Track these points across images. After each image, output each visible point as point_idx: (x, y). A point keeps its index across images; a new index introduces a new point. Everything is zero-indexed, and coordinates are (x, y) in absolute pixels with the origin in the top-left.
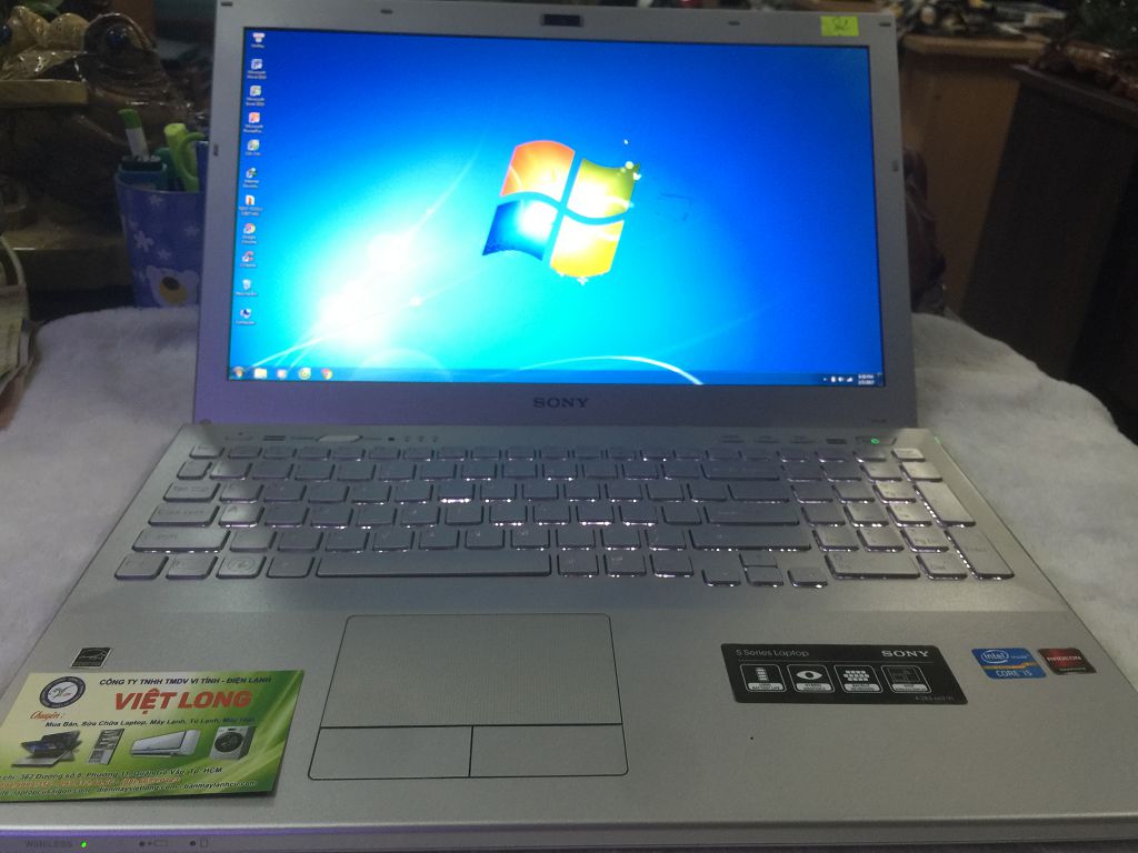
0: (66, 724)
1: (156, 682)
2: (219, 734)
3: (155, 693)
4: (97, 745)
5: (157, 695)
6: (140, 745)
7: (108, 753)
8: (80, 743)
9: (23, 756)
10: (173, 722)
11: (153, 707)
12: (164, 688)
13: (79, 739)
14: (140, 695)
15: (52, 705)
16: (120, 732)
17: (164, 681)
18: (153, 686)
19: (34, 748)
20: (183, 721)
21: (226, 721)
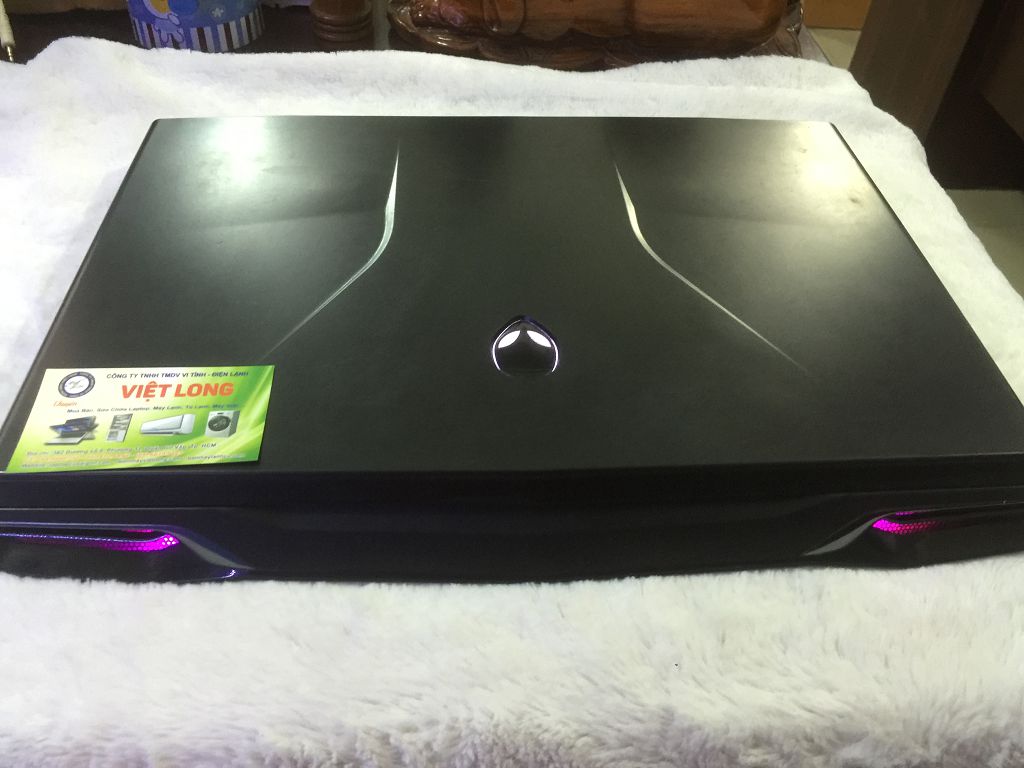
0: (84, 411)
1: (154, 376)
2: (210, 418)
3: (153, 385)
4: (112, 427)
5: (156, 386)
6: (148, 426)
7: (121, 433)
8: (97, 426)
9: (54, 436)
10: (173, 408)
11: (154, 396)
12: (161, 381)
13: (96, 422)
14: (141, 387)
15: (69, 395)
16: (129, 416)
17: (160, 375)
18: (151, 379)
19: (60, 430)
20: (178, 408)
21: (216, 407)
